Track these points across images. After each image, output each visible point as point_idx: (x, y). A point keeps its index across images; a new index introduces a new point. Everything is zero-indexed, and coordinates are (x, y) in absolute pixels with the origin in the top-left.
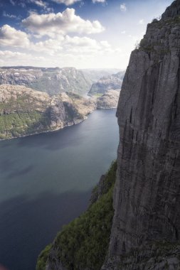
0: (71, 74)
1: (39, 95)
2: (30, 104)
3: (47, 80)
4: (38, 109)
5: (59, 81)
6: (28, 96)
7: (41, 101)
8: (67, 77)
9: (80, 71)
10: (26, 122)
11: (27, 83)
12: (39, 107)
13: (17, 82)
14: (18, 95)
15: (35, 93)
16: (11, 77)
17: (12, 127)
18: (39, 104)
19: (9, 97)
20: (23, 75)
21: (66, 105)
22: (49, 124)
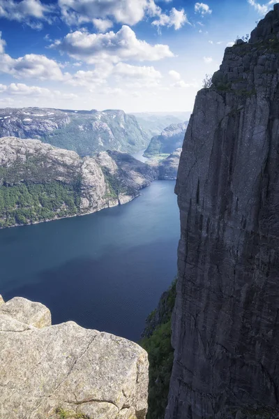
0: (117, 121)
1: (62, 155)
2: (47, 170)
3: (77, 131)
4: (61, 178)
5: (96, 132)
6: (44, 158)
7: (64, 165)
8: (110, 126)
9: (132, 117)
10: (40, 199)
11: (44, 136)
12: (61, 174)
13: (28, 135)
14: (28, 154)
15: (56, 152)
16: (18, 125)
17: (16, 208)
18: (61, 169)
19: (13, 157)
20: (38, 122)
21: (106, 171)
22: (78, 203)
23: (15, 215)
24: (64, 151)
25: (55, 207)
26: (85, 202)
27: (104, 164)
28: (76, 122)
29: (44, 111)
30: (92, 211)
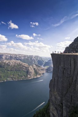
0: (38, 58)
1: (25, 65)
2: (21, 68)
3: (28, 60)
4: (24, 70)
5: (33, 60)
6: (21, 65)
7: (25, 67)
8: (36, 59)
9: (41, 57)
10: (18, 74)
11: (21, 60)
12: (24, 69)
13: (17, 59)
14: (17, 64)
15: (23, 64)
16: (16, 57)
17: (12, 76)
18: (24, 68)
19: (14, 64)
20: (20, 57)
21: (34, 69)
22: (27, 76)
23: (12, 78)
24: (25, 64)
25: (22, 77)
26: (29, 76)
27: (34, 67)
28: (28, 58)
29: (22, 55)
30: (30, 78)
